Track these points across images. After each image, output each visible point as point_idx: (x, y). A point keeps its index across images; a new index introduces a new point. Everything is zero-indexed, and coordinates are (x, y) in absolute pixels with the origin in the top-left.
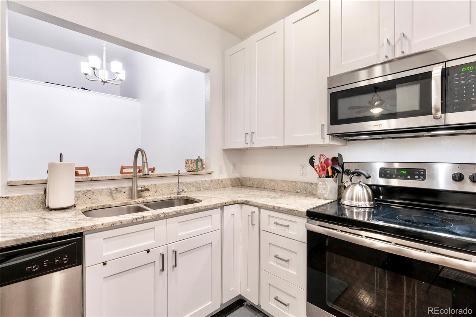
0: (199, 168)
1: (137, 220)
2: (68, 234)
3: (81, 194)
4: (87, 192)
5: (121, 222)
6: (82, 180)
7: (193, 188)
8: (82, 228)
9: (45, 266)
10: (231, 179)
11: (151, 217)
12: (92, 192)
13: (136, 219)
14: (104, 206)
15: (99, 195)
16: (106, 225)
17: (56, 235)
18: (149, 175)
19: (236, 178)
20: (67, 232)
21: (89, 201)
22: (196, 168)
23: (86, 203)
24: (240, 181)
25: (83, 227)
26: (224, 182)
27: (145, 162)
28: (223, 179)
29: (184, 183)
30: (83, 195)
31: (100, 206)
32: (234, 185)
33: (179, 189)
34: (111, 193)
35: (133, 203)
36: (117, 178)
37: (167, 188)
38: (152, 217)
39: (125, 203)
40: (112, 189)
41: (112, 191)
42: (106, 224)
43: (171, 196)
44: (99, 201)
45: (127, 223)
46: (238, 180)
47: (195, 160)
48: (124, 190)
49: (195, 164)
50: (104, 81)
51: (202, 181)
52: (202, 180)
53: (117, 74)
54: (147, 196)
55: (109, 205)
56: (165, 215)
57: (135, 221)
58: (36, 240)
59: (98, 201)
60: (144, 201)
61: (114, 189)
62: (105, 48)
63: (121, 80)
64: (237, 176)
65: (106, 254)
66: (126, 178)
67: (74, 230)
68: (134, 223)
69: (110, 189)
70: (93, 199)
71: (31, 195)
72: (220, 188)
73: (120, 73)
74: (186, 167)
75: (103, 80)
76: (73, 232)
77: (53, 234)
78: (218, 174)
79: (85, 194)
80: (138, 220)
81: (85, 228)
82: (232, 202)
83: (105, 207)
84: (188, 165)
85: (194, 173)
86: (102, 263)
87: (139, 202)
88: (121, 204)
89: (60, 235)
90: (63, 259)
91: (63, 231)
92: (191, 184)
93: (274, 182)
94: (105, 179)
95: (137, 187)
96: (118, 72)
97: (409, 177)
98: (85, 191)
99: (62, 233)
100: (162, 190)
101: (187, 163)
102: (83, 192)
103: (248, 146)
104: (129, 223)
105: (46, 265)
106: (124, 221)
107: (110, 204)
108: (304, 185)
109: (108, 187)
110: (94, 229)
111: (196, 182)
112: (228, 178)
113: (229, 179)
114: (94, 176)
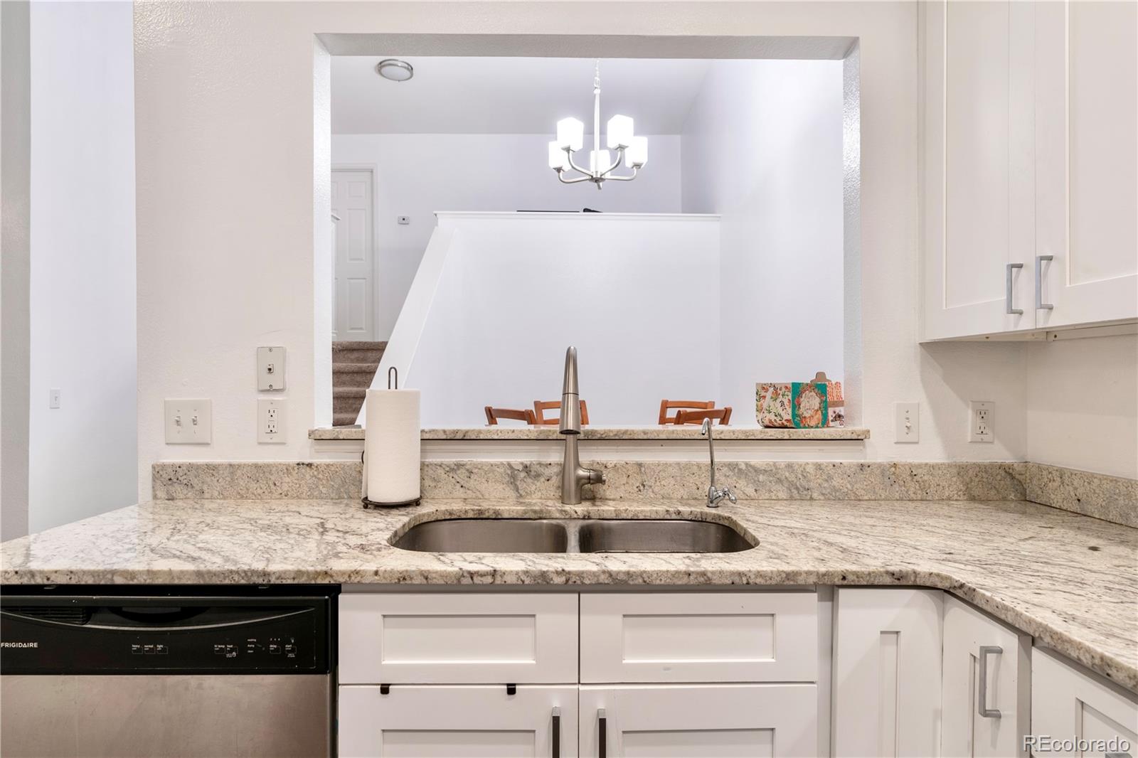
0: (806, 414)
1: (472, 578)
2: (296, 582)
3: (443, 472)
4: (455, 467)
5: (426, 575)
6: (444, 437)
7: (779, 487)
8: (326, 573)
9: (249, 651)
10: (962, 470)
11: (519, 578)
12: (468, 470)
13: (472, 575)
14: (480, 512)
15: (484, 480)
16: (384, 578)
17: (270, 578)
18: (579, 433)
19: (992, 465)
20: (292, 576)
21: (460, 493)
22: (790, 417)
23: (453, 498)
24: (1013, 478)
25: (329, 572)
26: (926, 478)
27: (571, 390)
28: (919, 466)
29: (743, 467)
30: (446, 475)
31: (472, 512)
32: (976, 492)
33: (713, 488)
34: (514, 478)
35: (558, 515)
36: (528, 435)
37: (678, 478)
38: (523, 577)
39: (535, 512)
40: (516, 468)
41: (516, 472)
42: (386, 575)
43: (681, 509)
44: (483, 495)
45: (443, 582)
46: (1003, 474)
47: (786, 387)
48: (548, 472)
49: (786, 402)
50: (594, 176)
51: (819, 467)
52: (819, 461)
53: (621, 151)
54: (612, 497)
55: (494, 513)
56: (567, 581)
57: (466, 581)
58: (233, 582)
59: (480, 496)
60: (589, 513)
61: (521, 468)
62: (597, 92)
63: (638, 166)
64: (998, 454)
65: (394, 663)
66: (550, 438)
67: (308, 573)
68: (463, 585)
69: (509, 465)
70: (468, 489)
71: (348, 464)
72: (902, 499)
73: (627, 147)
74: (759, 410)
75: (592, 176)
76: (306, 581)
77: (265, 575)
78: (896, 443)
79: (451, 475)
80: (477, 580)
81: (335, 575)
82: (881, 574)
83: (484, 516)
84: (765, 403)
85: (785, 433)
86: (379, 687)
87: (575, 516)
88: (526, 513)
89: (278, 582)
90: (286, 646)
91: (285, 572)
92: (771, 471)
94: (496, 438)
95: (578, 465)
96: (623, 143)
98: (453, 466)
99: (283, 575)
100: (663, 483)
101: (760, 397)
102: (447, 469)
103: (1026, 324)
104: (449, 582)
105: (252, 651)
106: (434, 575)
107: (495, 510)
109: (504, 460)
110: (356, 581)
111: (789, 466)
112: (946, 461)
113: (950, 466)
114: (472, 429)
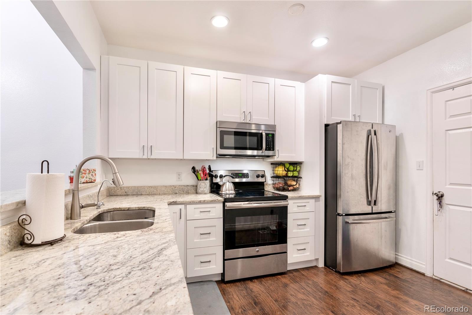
93: (152, 188)
97: (243, 177)
108: (181, 187)
